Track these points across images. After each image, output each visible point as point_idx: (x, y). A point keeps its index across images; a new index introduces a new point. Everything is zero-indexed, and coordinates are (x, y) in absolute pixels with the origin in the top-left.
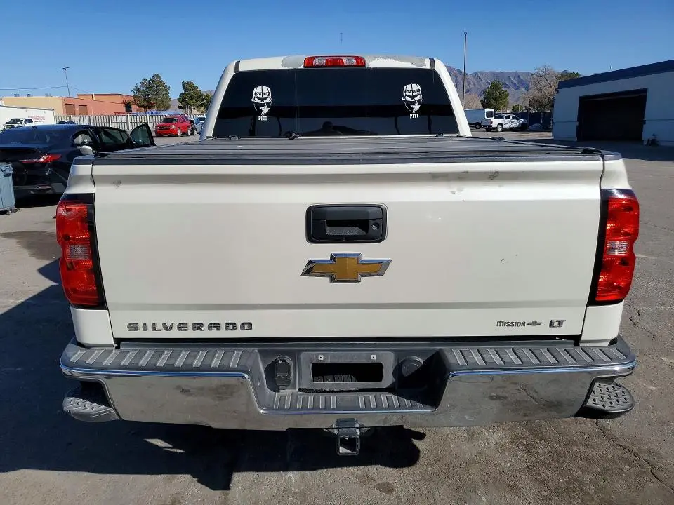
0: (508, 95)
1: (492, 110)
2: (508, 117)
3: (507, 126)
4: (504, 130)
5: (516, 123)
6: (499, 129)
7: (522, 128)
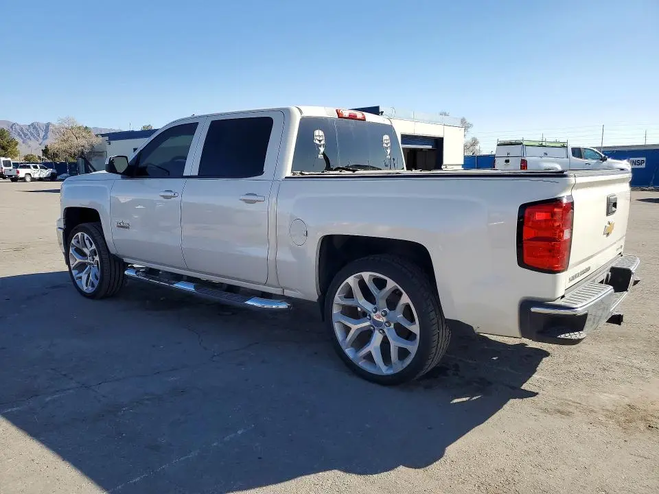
0: (17, 144)
1: (9, 159)
2: (36, 167)
3: (36, 176)
4: (33, 180)
5: (46, 173)
6: (28, 179)
7: (52, 178)
